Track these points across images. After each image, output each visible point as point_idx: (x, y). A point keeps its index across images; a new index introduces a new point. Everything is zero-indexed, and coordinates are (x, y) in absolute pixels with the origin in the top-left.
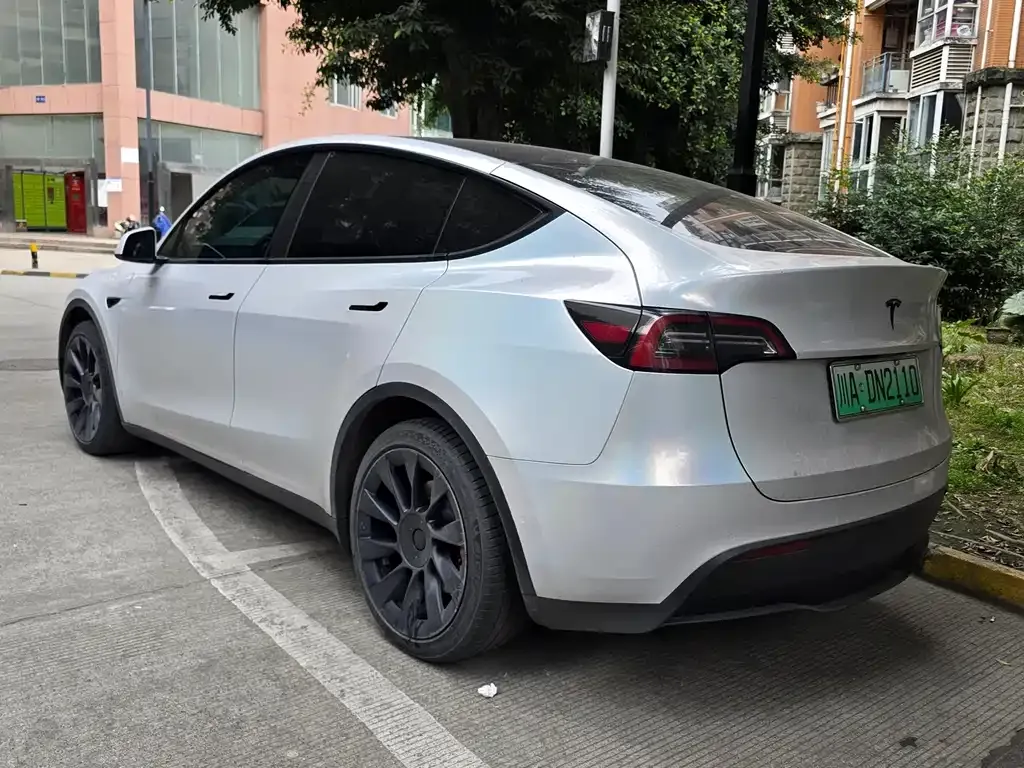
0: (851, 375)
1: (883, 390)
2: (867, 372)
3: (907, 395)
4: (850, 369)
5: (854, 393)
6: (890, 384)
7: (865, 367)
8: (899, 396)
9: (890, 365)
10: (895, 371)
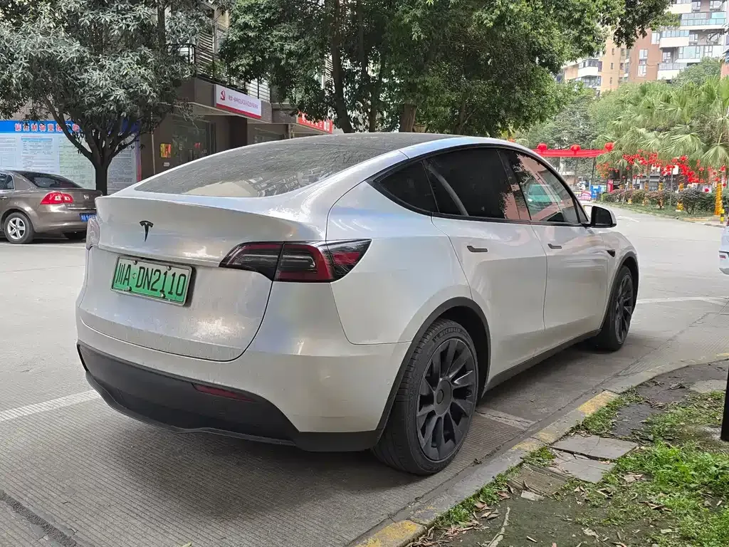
0: (129, 266)
1: (149, 283)
2: (141, 268)
3: (170, 293)
4: (131, 263)
5: (127, 277)
6: (158, 280)
7: (140, 264)
8: (162, 291)
9: (163, 269)
10: (166, 274)
